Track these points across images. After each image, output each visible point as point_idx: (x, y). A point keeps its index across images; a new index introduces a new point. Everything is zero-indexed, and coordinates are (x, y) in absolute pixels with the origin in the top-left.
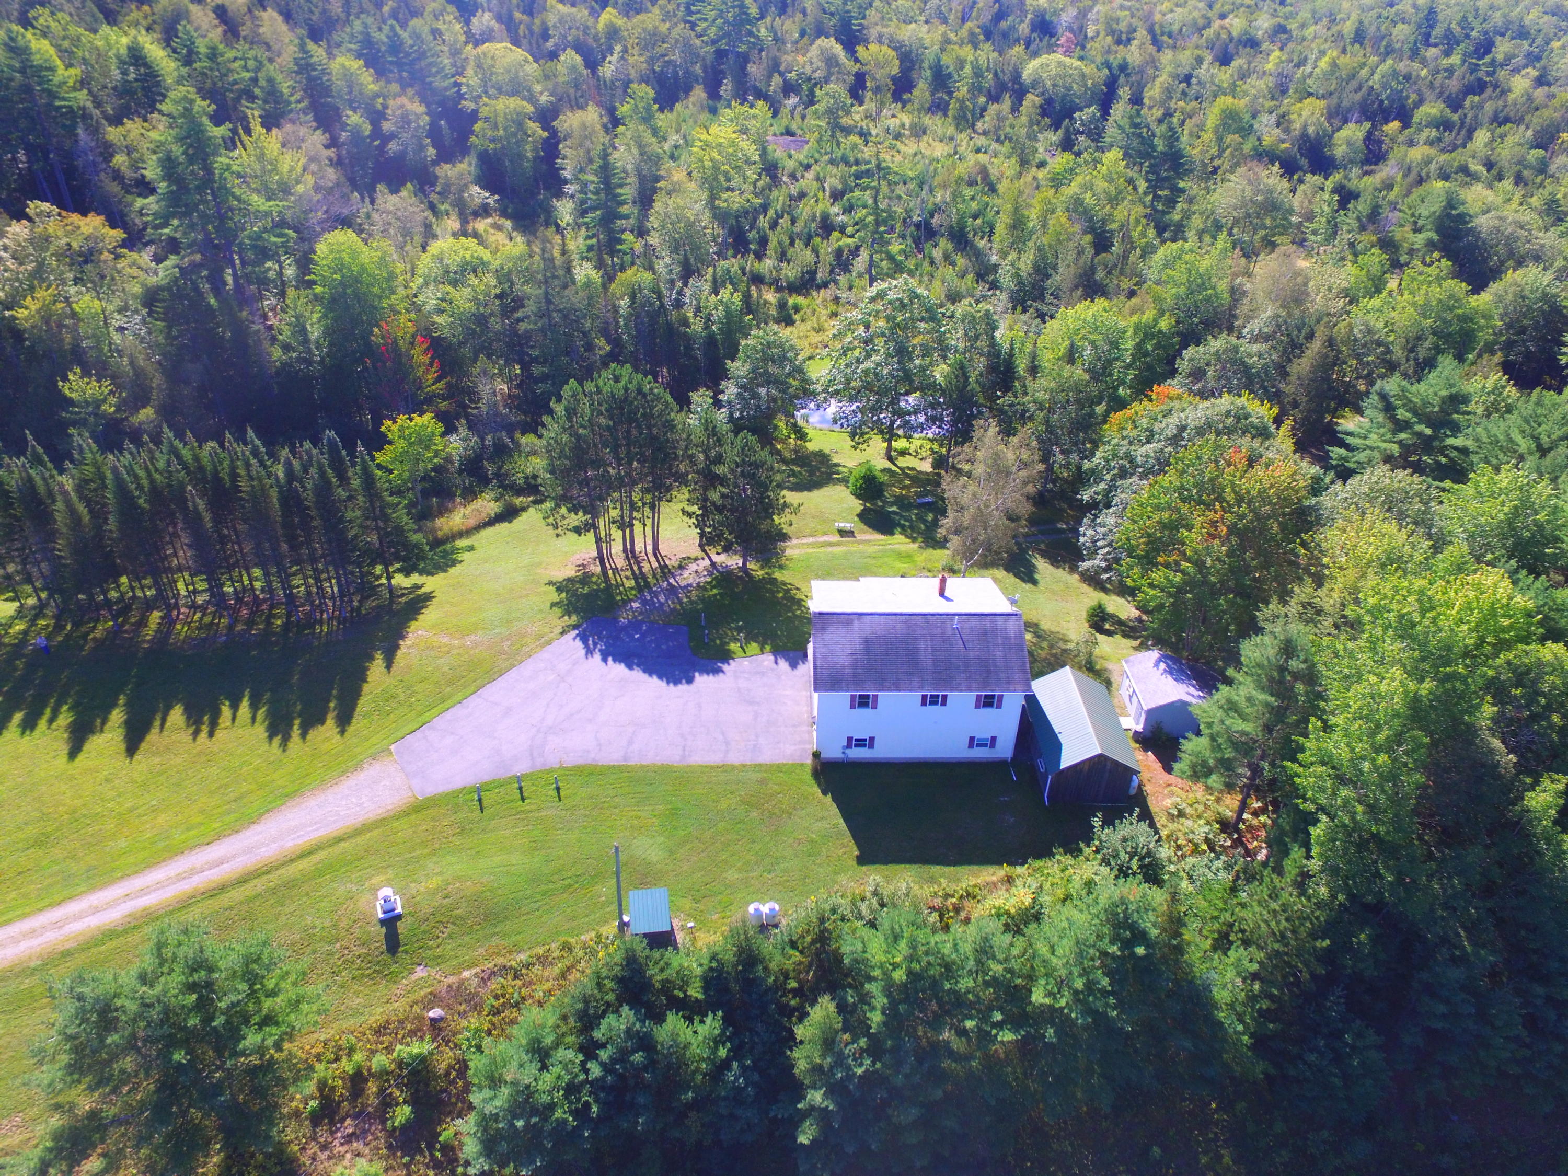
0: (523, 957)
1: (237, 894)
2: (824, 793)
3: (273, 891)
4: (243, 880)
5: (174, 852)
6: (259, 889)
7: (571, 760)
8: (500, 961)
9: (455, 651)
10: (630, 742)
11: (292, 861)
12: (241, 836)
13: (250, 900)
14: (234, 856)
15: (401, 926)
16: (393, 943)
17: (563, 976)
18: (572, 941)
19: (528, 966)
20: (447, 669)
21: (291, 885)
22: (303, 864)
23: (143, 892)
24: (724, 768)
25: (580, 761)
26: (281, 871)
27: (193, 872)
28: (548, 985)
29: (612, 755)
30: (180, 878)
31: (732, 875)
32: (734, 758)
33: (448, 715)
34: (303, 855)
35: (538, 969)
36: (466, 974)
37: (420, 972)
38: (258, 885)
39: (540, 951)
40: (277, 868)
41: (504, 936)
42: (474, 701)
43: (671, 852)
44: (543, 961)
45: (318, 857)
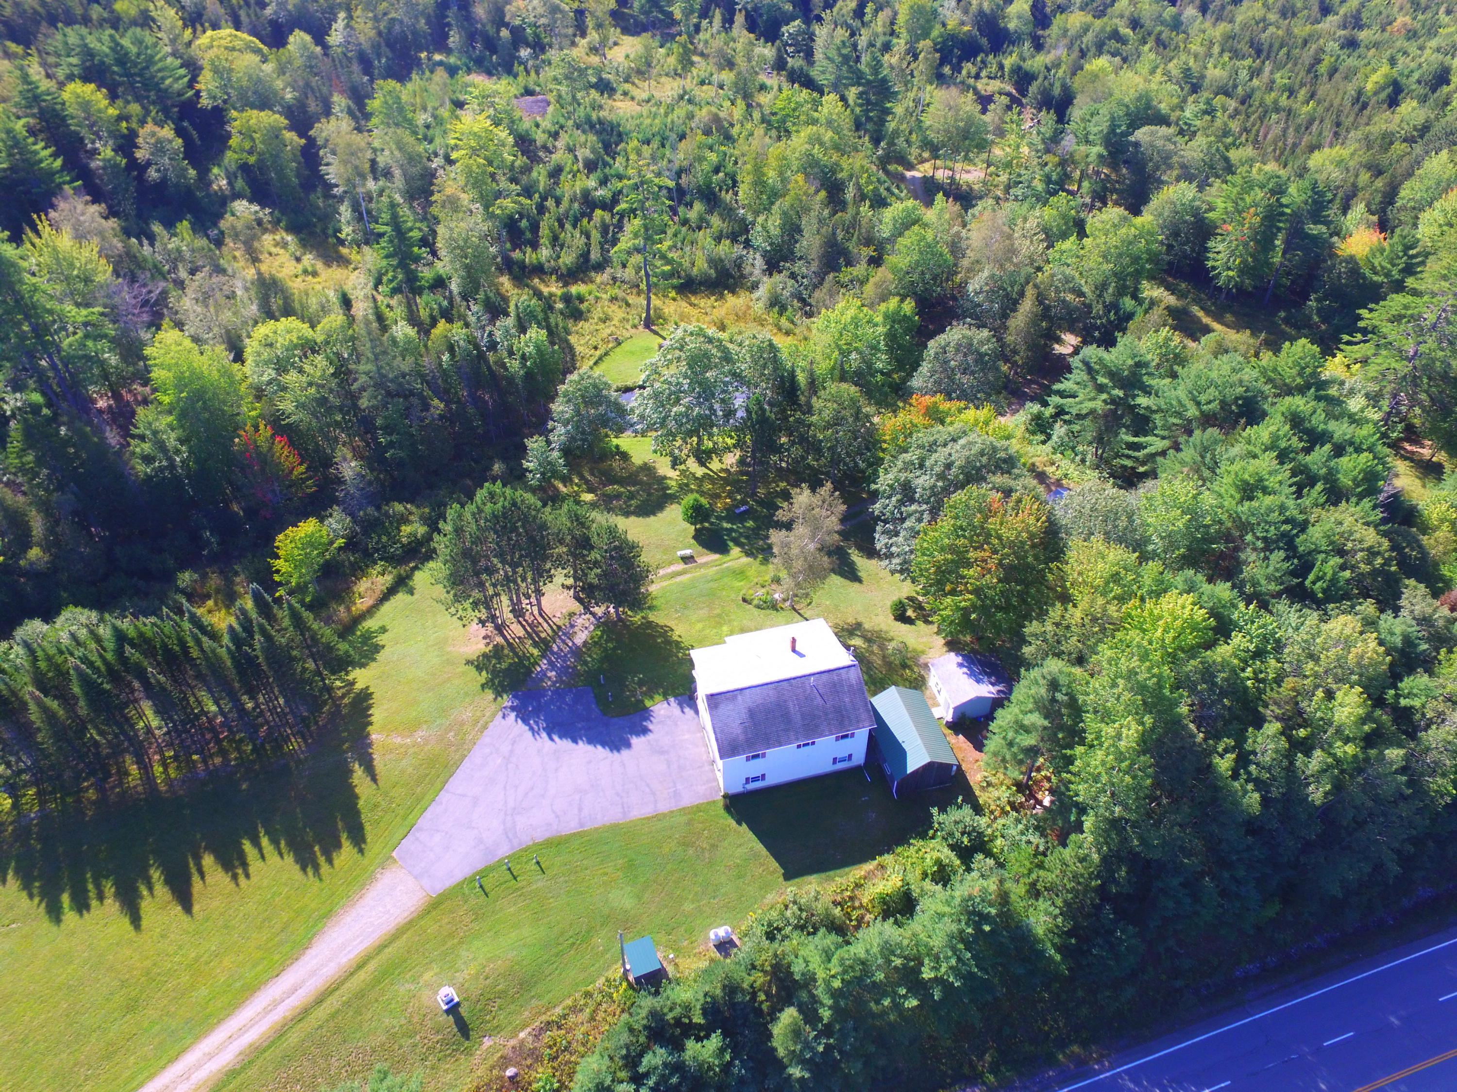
0: (559, 1010)
1: (321, 1013)
2: (739, 823)
3: (348, 1004)
4: (319, 1001)
5: (250, 990)
6: (337, 1005)
7: (540, 835)
8: (544, 1018)
9: (411, 751)
10: (580, 810)
11: (352, 974)
12: (300, 963)
13: (333, 1016)
14: (304, 982)
15: (463, 1011)
16: (464, 1029)
17: (592, 1019)
18: (590, 988)
19: (565, 1017)
20: (410, 770)
21: (360, 995)
22: (362, 975)
23: (243, 1030)
24: (658, 817)
25: (547, 835)
26: (348, 985)
27: (275, 1004)
28: (583, 1029)
29: (570, 825)
30: (267, 1011)
31: (688, 907)
32: (663, 807)
33: (428, 814)
34: (360, 966)
35: (572, 1018)
36: (522, 1035)
37: (487, 1042)
38: (333, 1003)
39: (569, 1002)
40: (343, 983)
41: (539, 997)
42: (444, 797)
43: (639, 898)
44: (575, 1009)
45: (371, 966)
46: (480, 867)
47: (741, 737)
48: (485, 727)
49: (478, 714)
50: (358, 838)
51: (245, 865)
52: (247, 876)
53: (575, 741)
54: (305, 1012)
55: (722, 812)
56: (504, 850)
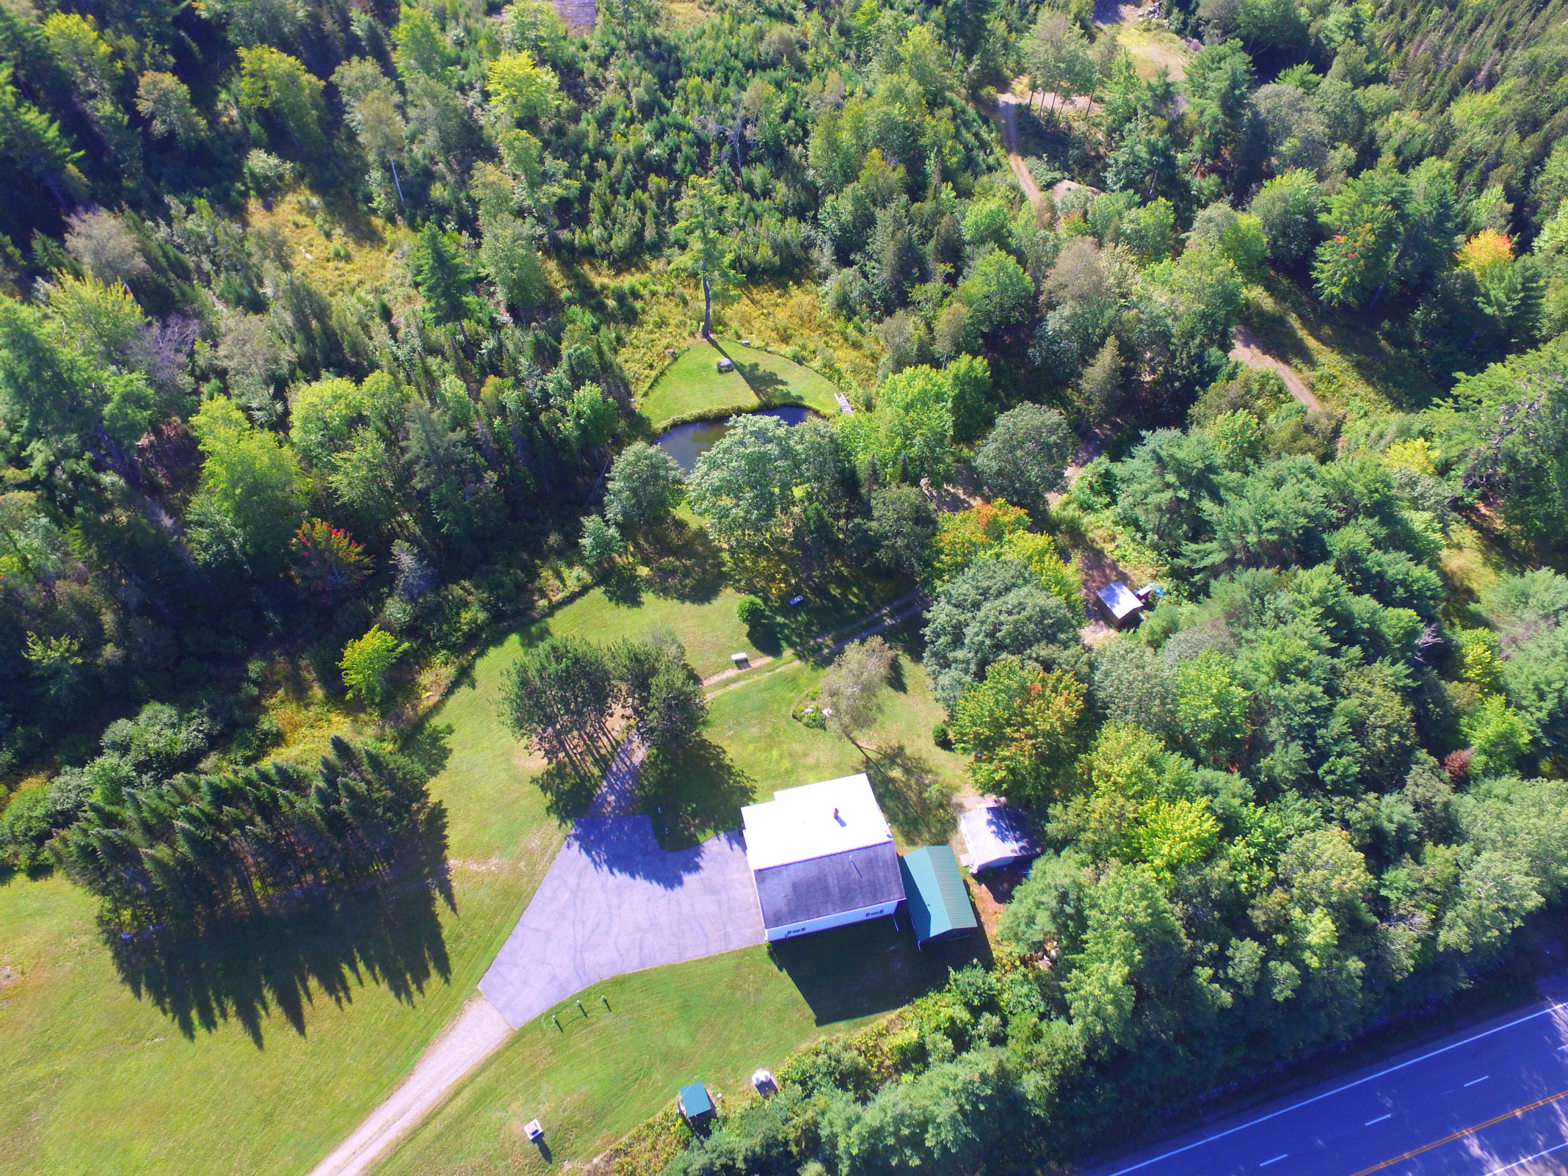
0: (625, 1139)
1: (428, 1134)
2: (781, 969)
3: (449, 1128)
4: (425, 1123)
5: (364, 1111)
6: (440, 1128)
7: (607, 974)
8: (614, 1146)
9: (487, 880)
10: (641, 949)
11: (451, 1100)
12: (406, 1088)
13: (438, 1137)
14: (411, 1105)
15: (547, 1140)
16: (547, 1154)
17: (654, 1148)
18: (650, 1120)
19: (630, 1146)
20: (487, 901)
21: (459, 1119)
22: (459, 1102)
23: (364, 1147)
24: (711, 960)
25: (613, 974)
26: (448, 1110)
27: (388, 1125)
28: (647, 1156)
29: (632, 965)
30: (382, 1131)
31: (734, 1047)
32: (715, 949)
33: (506, 948)
34: (458, 1093)
35: (636, 1148)
36: (596, 1161)
37: (567, 1166)
38: (436, 1126)
39: (633, 1132)
40: (443, 1107)
41: (609, 1127)
42: (519, 930)
43: (693, 1038)
44: (639, 1139)
45: (466, 1094)
46: (555, 1003)
47: (785, 909)
48: (553, 858)
49: (546, 842)
50: (444, 969)
51: (346, 989)
52: (350, 1000)
53: (633, 876)
54: (414, 1134)
55: (766, 956)
56: (575, 988)
